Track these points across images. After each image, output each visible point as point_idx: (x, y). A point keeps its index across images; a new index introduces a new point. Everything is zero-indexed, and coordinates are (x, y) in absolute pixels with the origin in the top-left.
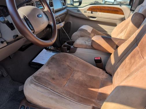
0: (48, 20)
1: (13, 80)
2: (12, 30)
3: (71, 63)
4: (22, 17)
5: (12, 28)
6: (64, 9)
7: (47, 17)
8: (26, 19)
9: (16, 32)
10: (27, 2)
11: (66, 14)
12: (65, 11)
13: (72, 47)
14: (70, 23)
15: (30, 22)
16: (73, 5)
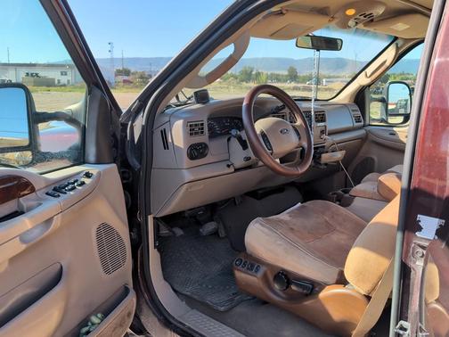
0: (300, 138)
1: (234, 248)
2: (244, 149)
3: (333, 217)
4: (258, 132)
5: (244, 146)
6: (360, 128)
7: (298, 134)
8: (263, 135)
9: (250, 152)
10: (274, 113)
11: (364, 139)
12: (361, 132)
13: (347, 195)
14: (373, 159)
15: (269, 142)
16: (386, 122)
